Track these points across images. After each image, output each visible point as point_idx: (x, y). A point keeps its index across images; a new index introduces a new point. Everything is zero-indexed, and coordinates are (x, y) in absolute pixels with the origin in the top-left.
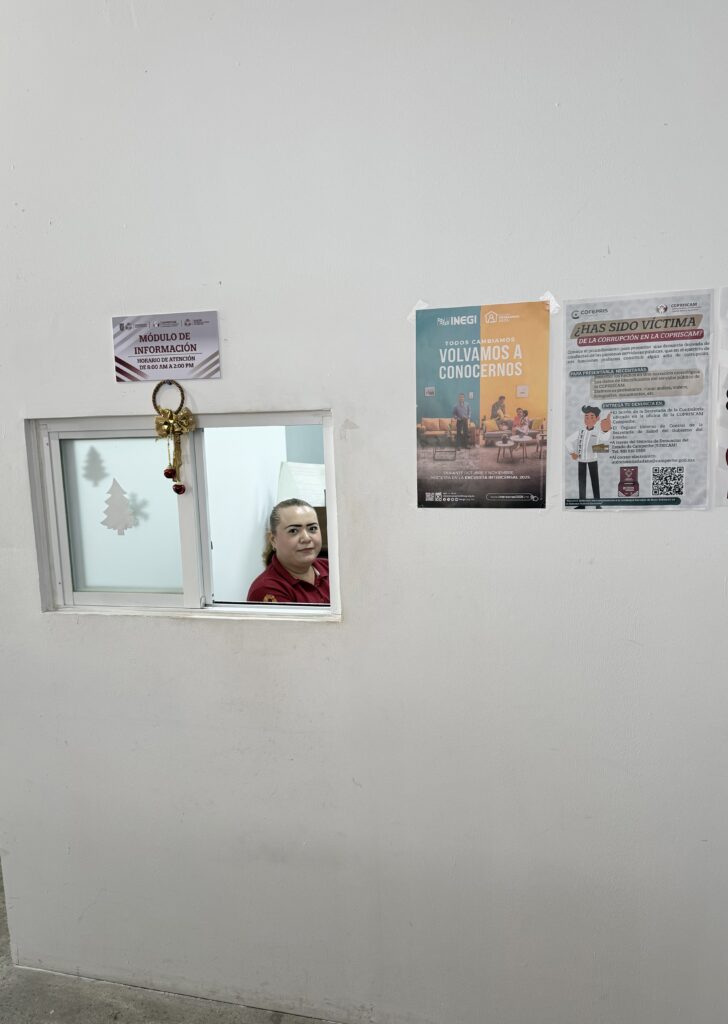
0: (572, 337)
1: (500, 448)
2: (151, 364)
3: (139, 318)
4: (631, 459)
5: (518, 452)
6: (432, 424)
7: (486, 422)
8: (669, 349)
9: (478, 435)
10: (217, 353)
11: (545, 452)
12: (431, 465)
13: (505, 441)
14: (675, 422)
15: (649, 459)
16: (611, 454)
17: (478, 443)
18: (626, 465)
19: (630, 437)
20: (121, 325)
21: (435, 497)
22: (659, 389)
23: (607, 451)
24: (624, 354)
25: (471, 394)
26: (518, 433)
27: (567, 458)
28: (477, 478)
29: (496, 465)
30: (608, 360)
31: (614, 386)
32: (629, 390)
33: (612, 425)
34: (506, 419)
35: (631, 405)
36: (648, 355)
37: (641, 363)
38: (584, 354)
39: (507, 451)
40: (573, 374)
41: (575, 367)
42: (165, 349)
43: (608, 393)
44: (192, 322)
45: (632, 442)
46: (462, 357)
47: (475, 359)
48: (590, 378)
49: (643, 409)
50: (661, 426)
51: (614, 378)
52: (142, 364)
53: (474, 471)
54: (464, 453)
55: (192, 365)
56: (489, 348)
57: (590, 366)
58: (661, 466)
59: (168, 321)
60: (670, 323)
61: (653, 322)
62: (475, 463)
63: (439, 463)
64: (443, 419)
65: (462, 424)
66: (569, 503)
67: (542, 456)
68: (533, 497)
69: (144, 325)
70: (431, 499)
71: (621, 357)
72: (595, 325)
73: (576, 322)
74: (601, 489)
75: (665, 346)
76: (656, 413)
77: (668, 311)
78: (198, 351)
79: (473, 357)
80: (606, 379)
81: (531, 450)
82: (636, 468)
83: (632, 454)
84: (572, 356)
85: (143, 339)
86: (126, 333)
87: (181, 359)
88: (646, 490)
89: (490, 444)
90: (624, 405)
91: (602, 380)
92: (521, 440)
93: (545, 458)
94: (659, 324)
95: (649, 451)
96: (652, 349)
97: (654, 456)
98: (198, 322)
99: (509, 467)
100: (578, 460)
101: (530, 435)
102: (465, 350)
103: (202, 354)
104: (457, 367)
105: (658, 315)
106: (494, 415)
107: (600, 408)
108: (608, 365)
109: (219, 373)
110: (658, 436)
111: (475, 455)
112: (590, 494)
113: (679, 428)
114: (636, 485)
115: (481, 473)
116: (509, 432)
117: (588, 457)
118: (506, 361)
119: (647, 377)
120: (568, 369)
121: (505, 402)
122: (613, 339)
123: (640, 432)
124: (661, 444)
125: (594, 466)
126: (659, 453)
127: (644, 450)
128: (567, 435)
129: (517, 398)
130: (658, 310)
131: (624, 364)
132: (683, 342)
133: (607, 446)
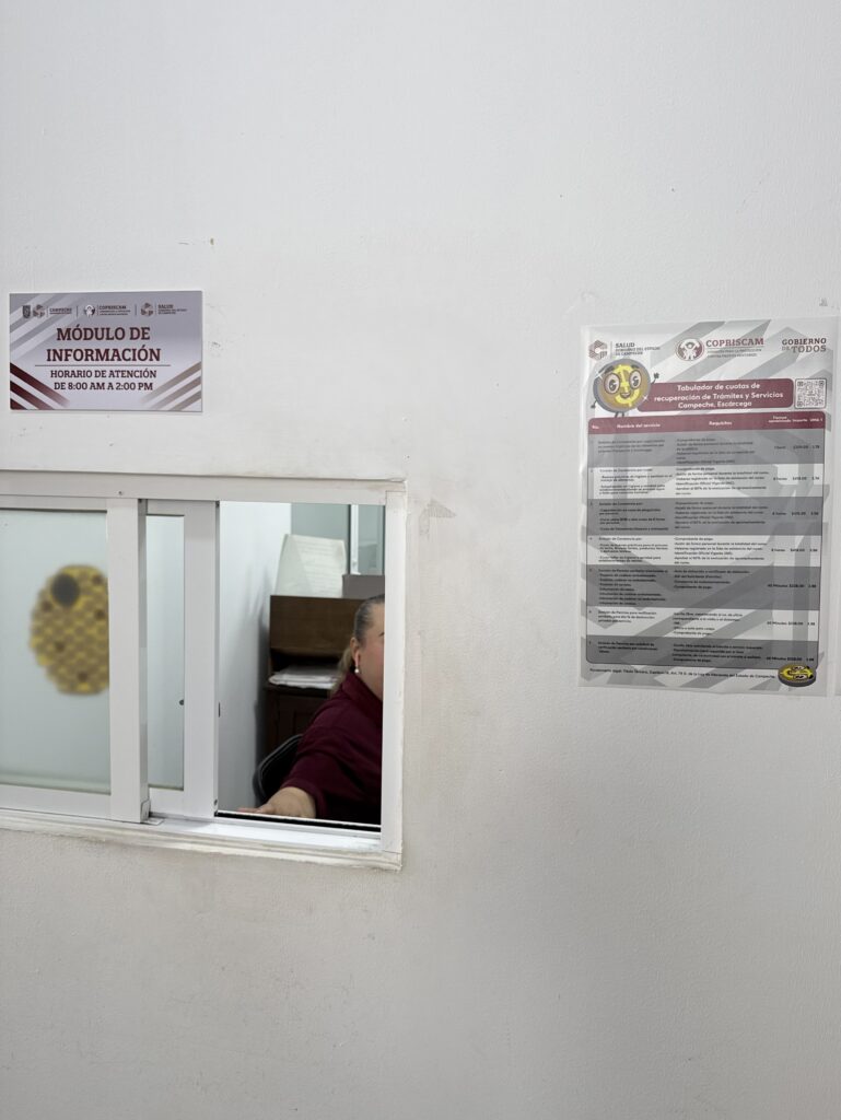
2: (74, 381)
3: (59, 296)
10: (198, 367)
20: (26, 308)
42: (103, 355)
44: (155, 309)
52: (59, 380)
55: (150, 386)
59: (111, 305)
69: (68, 311)
78: (162, 362)
85: (63, 334)
86: (34, 322)
87: (131, 374)
98: (166, 309)
103: (169, 368)
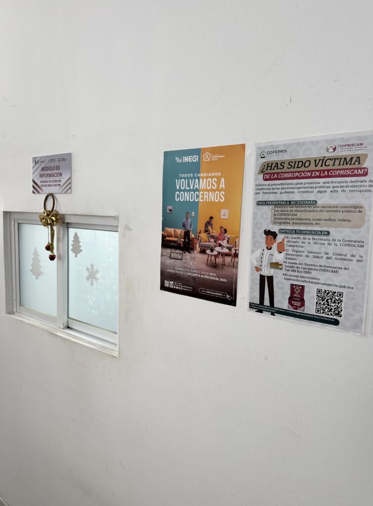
0: (259, 174)
1: (209, 255)
2: (45, 184)
3: (42, 157)
4: (299, 279)
5: (219, 260)
6: (170, 232)
7: (201, 235)
8: (336, 185)
9: (196, 244)
10: (70, 178)
11: (237, 262)
12: (169, 262)
13: (212, 250)
14: (338, 251)
15: (314, 281)
16: (284, 271)
17: (196, 250)
18: (295, 283)
19: (299, 260)
20: (36, 161)
21: (170, 284)
22: (325, 220)
23: (281, 269)
24: (298, 188)
25: (193, 213)
26: (220, 245)
27: (252, 270)
28: (194, 275)
29: (205, 267)
30: (286, 192)
31: (288, 215)
32: (300, 219)
33: (286, 248)
34: (213, 234)
35: (300, 232)
36: (318, 189)
37: (310, 197)
38: (267, 187)
39: (213, 258)
40: (260, 203)
41: (261, 197)
42: (50, 175)
43: (284, 221)
44: (61, 160)
45: (300, 264)
46: (189, 186)
47: (196, 188)
48: (271, 207)
49: (311, 237)
50: (326, 253)
51: (289, 209)
52: (42, 184)
53: (193, 269)
54: (187, 255)
55: (59, 185)
56: (205, 180)
57: (271, 197)
58: (324, 288)
59: (52, 159)
60: (337, 162)
61: (323, 161)
62: (193, 264)
63: (173, 260)
64: (176, 229)
65: (187, 234)
66: (252, 306)
67: (235, 266)
68: (228, 296)
69: (43, 162)
70: (168, 286)
71: (296, 191)
72: (277, 163)
73: (263, 160)
74: (275, 300)
75: (332, 182)
76: (322, 242)
77: (337, 150)
78: (62, 177)
79: (195, 186)
80: (283, 209)
81: (228, 260)
82: (303, 287)
83: (300, 274)
84: (259, 189)
85: (43, 169)
86: (37, 165)
87: (56, 181)
88: (310, 308)
89: (203, 251)
90: (296, 232)
91: (280, 209)
92: (221, 251)
93: (237, 268)
94: (328, 163)
95: (314, 274)
96: (321, 184)
97: (319, 279)
98: (64, 160)
99: (213, 270)
100: (260, 272)
101: (227, 248)
102: (190, 180)
103: (64, 179)
104: (186, 193)
105: (327, 155)
106: (206, 231)
107: (277, 232)
108: (285, 197)
109: (70, 190)
110: (323, 262)
111: (194, 258)
112: (267, 302)
113: (342, 257)
114: (302, 301)
115: (197, 272)
116: (215, 244)
117: (267, 272)
118: (214, 191)
119: (316, 209)
120: (255, 199)
121: (213, 221)
122: (290, 175)
123: (307, 256)
124: (324, 269)
125: (270, 279)
126: (324, 277)
127: (311, 273)
128: (253, 252)
129: (220, 219)
130: (328, 150)
131: (297, 197)
132: (348, 179)
133: (281, 265)
